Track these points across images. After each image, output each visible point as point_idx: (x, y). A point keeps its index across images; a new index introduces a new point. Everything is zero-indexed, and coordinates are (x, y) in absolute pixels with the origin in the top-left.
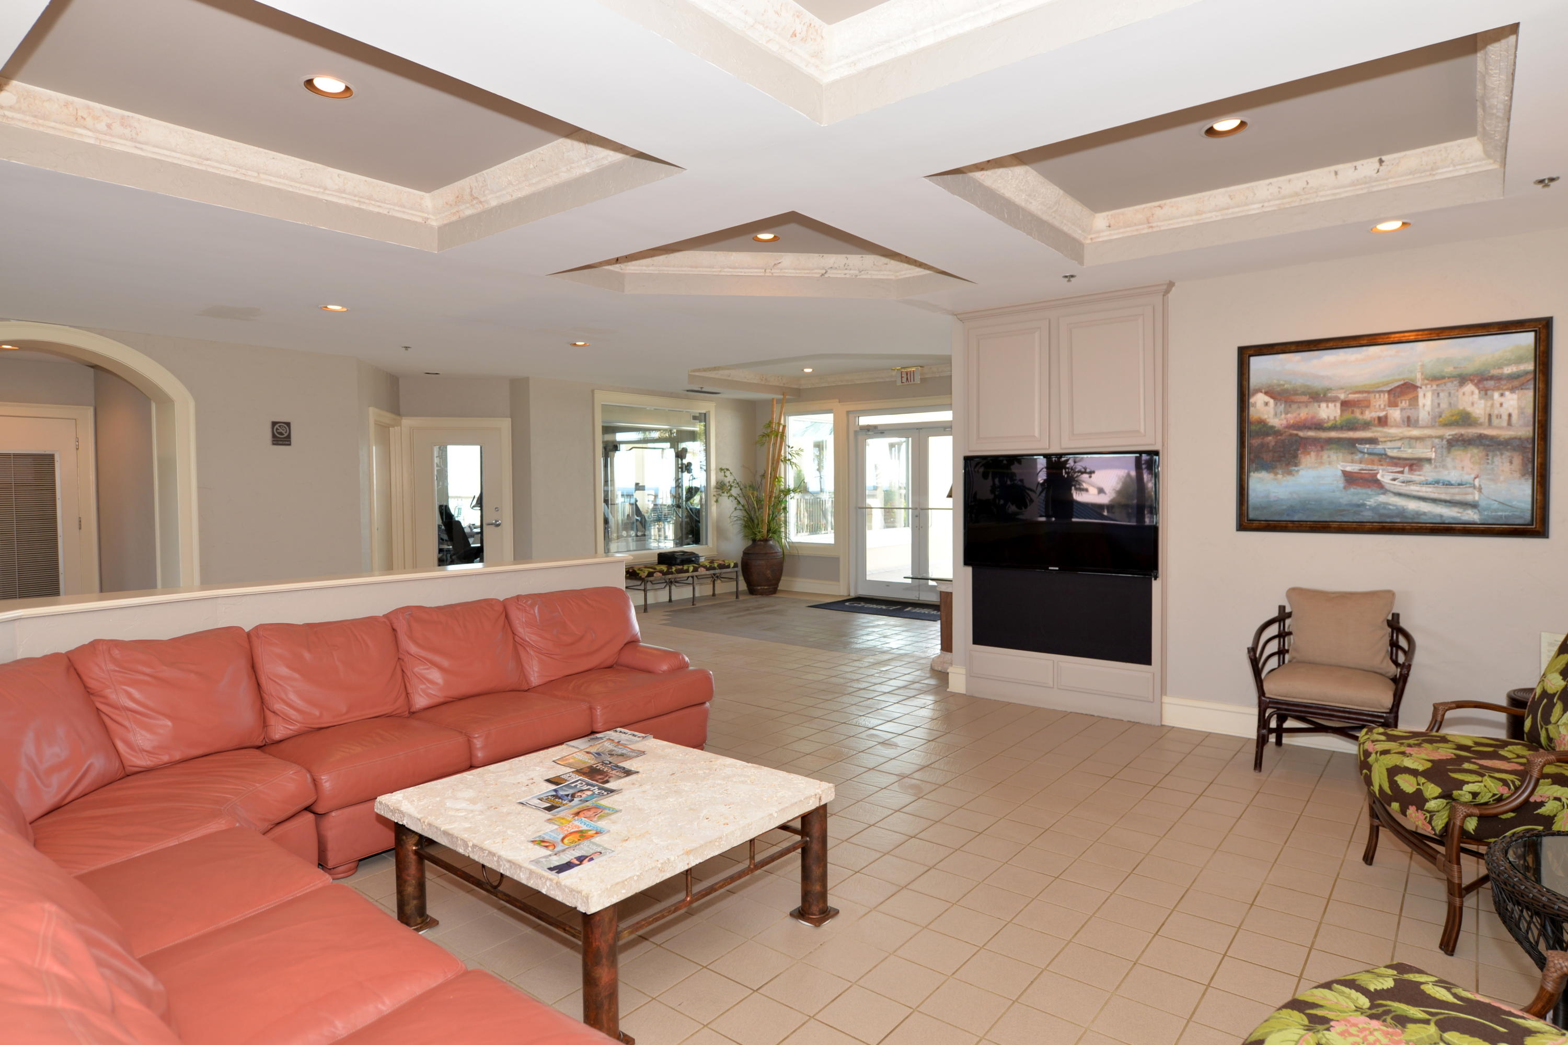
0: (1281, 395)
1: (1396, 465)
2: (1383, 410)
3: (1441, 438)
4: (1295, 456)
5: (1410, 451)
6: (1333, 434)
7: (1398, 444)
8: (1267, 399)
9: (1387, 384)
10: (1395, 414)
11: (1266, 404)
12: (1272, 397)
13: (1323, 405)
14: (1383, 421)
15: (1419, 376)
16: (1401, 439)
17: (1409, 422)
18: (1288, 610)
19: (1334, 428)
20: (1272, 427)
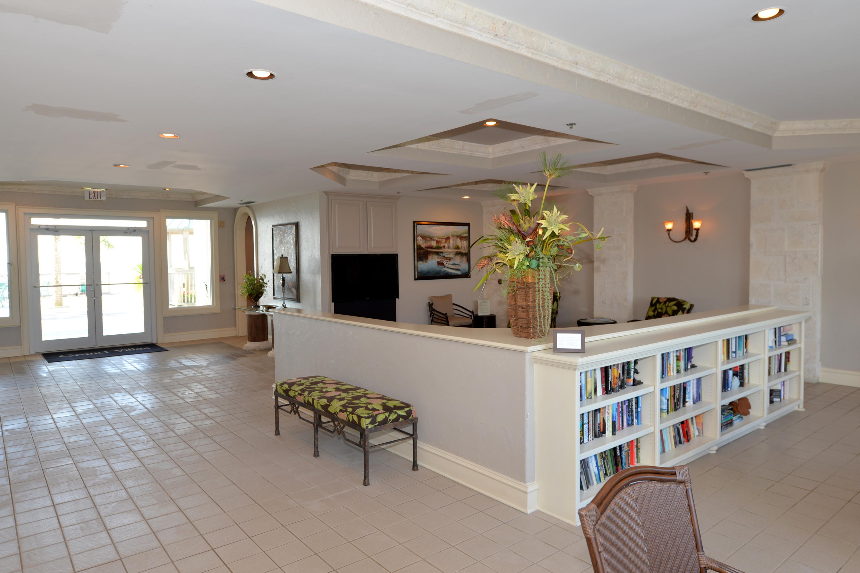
0: (424, 237)
1: (447, 259)
2: (444, 244)
3: (454, 252)
4: (427, 257)
5: (449, 255)
6: (435, 250)
7: (447, 254)
8: (421, 238)
9: (445, 237)
10: (446, 245)
11: (421, 240)
12: (422, 238)
13: (433, 241)
14: (444, 247)
15: (450, 235)
16: (448, 252)
17: (449, 248)
18: (431, 303)
19: (435, 248)
20: (422, 247)
